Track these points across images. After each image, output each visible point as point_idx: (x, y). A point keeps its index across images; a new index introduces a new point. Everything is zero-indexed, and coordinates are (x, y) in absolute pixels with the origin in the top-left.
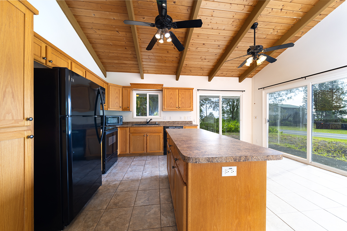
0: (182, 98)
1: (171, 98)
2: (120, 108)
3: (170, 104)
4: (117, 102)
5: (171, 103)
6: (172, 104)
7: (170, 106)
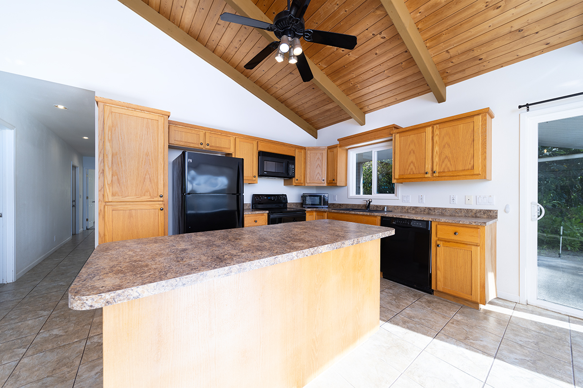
0: (444, 146)
1: (410, 152)
2: (323, 182)
3: (409, 166)
4: (318, 173)
5: (412, 164)
6: (414, 165)
7: (409, 170)
